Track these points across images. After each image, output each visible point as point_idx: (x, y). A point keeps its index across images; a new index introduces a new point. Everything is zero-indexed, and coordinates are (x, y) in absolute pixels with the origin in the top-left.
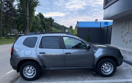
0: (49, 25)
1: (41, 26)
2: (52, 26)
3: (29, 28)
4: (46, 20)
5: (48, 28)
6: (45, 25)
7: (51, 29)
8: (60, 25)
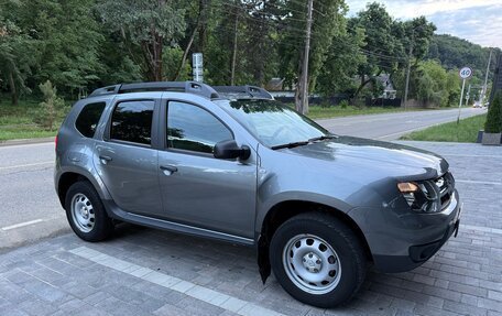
0: (407, 51)
1: (364, 59)
2: (419, 54)
3: (311, 70)
4: (397, 30)
5: (400, 65)
6: (386, 53)
7: (415, 67)
8: (478, 47)
